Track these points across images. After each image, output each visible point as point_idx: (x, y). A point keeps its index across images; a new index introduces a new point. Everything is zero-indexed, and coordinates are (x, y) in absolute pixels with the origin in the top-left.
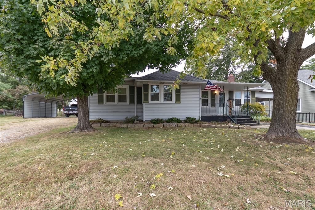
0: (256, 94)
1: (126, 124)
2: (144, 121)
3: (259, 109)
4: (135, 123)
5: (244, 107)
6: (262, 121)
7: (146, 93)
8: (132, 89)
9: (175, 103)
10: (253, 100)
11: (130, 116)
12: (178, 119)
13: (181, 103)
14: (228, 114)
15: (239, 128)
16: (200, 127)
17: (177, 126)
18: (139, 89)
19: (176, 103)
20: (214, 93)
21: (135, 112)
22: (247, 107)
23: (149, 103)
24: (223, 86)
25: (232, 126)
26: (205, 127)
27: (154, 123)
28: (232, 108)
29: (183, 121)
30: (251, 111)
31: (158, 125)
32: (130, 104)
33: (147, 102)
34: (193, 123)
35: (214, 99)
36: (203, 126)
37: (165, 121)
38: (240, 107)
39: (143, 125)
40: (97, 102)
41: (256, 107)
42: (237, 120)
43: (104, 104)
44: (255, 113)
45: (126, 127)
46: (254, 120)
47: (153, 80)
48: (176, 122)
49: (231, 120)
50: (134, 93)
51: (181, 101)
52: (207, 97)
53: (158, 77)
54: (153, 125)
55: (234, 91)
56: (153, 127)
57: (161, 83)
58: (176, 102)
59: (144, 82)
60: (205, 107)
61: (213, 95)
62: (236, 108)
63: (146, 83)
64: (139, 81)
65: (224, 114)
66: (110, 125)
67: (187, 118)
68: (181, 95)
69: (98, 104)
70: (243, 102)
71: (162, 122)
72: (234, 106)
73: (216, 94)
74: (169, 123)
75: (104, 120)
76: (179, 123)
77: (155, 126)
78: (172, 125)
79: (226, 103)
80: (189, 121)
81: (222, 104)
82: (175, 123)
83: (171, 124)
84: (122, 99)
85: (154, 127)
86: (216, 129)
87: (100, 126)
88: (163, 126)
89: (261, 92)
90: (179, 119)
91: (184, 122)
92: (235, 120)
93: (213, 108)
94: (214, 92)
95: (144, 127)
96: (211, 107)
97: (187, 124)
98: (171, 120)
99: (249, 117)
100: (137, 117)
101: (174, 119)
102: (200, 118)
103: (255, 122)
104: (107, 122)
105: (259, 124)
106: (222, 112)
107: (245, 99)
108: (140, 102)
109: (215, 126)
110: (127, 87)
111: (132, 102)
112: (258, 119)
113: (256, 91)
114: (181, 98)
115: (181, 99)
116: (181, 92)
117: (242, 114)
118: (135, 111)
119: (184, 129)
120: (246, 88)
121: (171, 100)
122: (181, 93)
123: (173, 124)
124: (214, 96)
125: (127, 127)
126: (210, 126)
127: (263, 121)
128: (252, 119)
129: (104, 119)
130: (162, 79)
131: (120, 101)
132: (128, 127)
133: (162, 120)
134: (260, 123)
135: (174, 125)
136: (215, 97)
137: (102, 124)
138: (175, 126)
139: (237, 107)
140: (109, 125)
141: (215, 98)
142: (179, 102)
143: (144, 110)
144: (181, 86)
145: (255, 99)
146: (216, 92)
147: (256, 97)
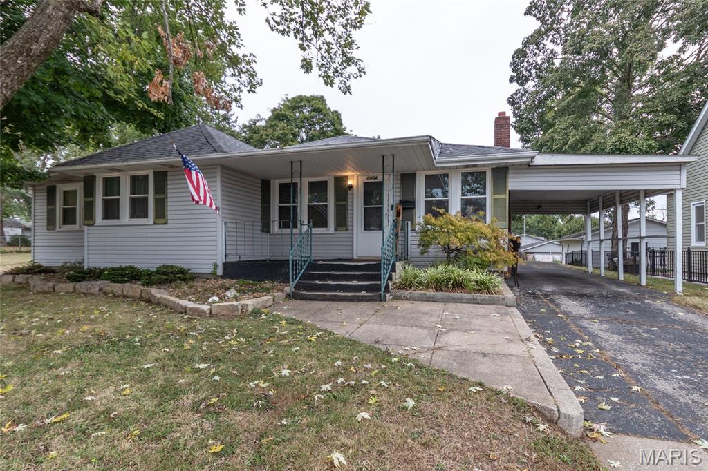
0: (510, 175)
7: (89, 200)
9: (153, 223)
10: (495, 199)
13: (169, 222)
19: (155, 224)
20: (344, 184)
23: (97, 225)
24: (301, 162)
33: (91, 222)
35: (344, 203)
43: (58, 229)
51: (169, 217)
52: (326, 201)
55: (417, 172)
56: (52, 290)
58: (156, 222)
61: (343, 191)
63: (90, 173)
68: (168, 199)
69: (48, 229)
70: (454, 211)
73: (351, 187)
74: (87, 283)
79: (389, 219)
81: (373, 220)
89: (532, 167)
93: (340, 234)
94: (346, 181)
96: (336, 230)
113: (514, 165)
114: (168, 208)
115: (169, 213)
116: (169, 191)
121: (146, 216)
122: (169, 195)
123: (94, 285)
124: (347, 194)
130: (112, 160)
136: (350, 196)
141: (350, 200)
142: (163, 221)
143: (85, 245)
144: (169, 173)
145: (506, 196)
146: (354, 180)
147: (510, 188)
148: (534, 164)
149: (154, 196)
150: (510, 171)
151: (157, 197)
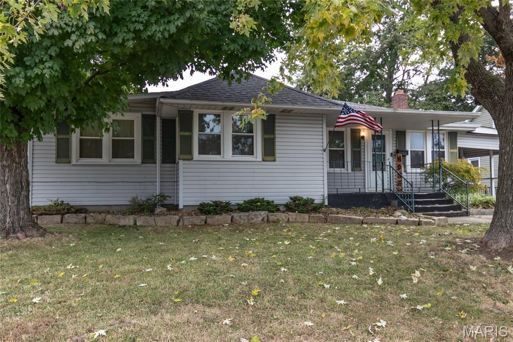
0: (458, 138)
1: (132, 217)
2: (181, 207)
3: (466, 174)
4: (156, 212)
5: (432, 172)
6: (474, 205)
7: (187, 134)
8: (148, 122)
9: (261, 160)
10: (451, 152)
11: (143, 194)
12: (268, 202)
13: (277, 159)
14: (394, 187)
15: (419, 224)
16: (326, 221)
17: (266, 219)
18: (168, 124)
19: (263, 160)
20: (358, 134)
21: (158, 184)
22: (438, 170)
23: (194, 159)
24: (381, 119)
25: (404, 218)
26: (337, 221)
27: (208, 213)
28: (404, 174)
29: (281, 208)
30: (449, 180)
31: (217, 217)
32: (143, 163)
33: (188, 157)
34: (307, 212)
35: (359, 149)
36: (332, 219)
37: (237, 207)
38: (422, 171)
39: (177, 217)
40: (54, 156)
41: (458, 172)
42: (416, 203)
43: (74, 162)
44: (459, 187)
45: (132, 223)
46: (455, 204)
47: (206, 100)
48: (263, 210)
49: (401, 204)
50: (153, 134)
51: (277, 155)
52: (343, 147)
53: (217, 93)
54: (204, 217)
55: (407, 130)
57: (225, 108)
58: (265, 159)
59: (182, 106)
60: (338, 170)
61: (357, 141)
62: (412, 173)
63: (187, 108)
64: (167, 104)
65: (383, 189)
66: (89, 220)
67: (291, 198)
68: (277, 140)
69: (57, 162)
70: (429, 159)
71: (228, 211)
72: (409, 169)
73: (363, 137)
74: (247, 214)
75: (72, 207)
76: (273, 212)
77: (209, 221)
78: (252, 219)
79: (389, 160)
80: (297, 206)
81: (379, 164)
82: (263, 213)
83: (252, 214)
84: (121, 149)
85: (206, 222)
86: (365, 226)
87: (62, 222)
88: (232, 221)
89: (470, 133)
90: (273, 202)
91: (285, 209)
92: (410, 203)
93: (358, 174)
94: (360, 133)
95: (181, 224)
96: (352, 170)
97: (292, 216)
98: (252, 205)
99: (444, 195)
100: (163, 196)
101: (258, 202)
102: (324, 200)
103: (459, 207)
104: (79, 210)
105: (467, 214)
106: (380, 182)
107: (433, 152)
108: (169, 157)
109: (361, 218)
110: (136, 118)
111: (148, 156)
112: (464, 199)
113: (460, 131)
114: (277, 147)
115: (277, 151)
116: (277, 132)
117: (428, 189)
118: (158, 180)
119: (284, 227)
120: (435, 123)
121: (251, 152)
122: (277, 136)
123: (255, 215)
124: (360, 143)
125: (135, 224)
126: (350, 218)
127: (478, 206)
128: (451, 201)
129: (72, 204)
130: (229, 99)
131: (115, 155)
132: (138, 224)
133: (228, 204)
134: (471, 210)
135: (261, 218)
136: (362, 144)
137: (66, 216)
138: (263, 219)
139: (414, 170)
140: (86, 218)
141: (362, 147)
142: (272, 158)
143: (181, 179)
144: (276, 117)
145: (457, 151)
146: (365, 132)
147: (458, 146)
148: (474, 132)
149: (262, 136)
150: (458, 135)
151: (266, 136)
